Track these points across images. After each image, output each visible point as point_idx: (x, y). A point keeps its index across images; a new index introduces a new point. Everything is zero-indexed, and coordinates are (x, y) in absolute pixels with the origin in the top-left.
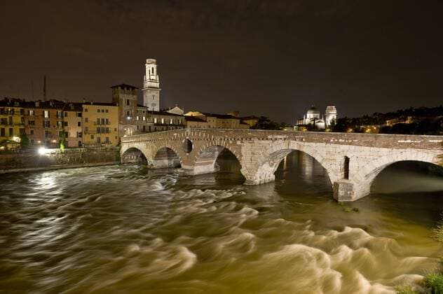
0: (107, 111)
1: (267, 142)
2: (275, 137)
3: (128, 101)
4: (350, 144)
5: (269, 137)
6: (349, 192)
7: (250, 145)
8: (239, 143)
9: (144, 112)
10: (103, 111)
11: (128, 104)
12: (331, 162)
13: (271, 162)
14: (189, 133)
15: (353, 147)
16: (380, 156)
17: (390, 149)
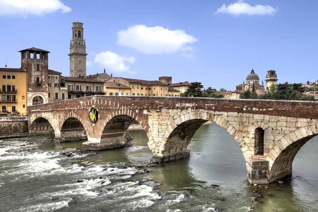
0: (14, 77)
1: (175, 111)
2: (183, 105)
3: (38, 65)
4: (264, 113)
5: (177, 105)
6: (263, 171)
7: (157, 114)
8: (145, 112)
9: (56, 77)
10: (9, 77)
11: (38, 70)
12: (244, 135)
13: (182, 134)
14: (95, 101)
15: (267, 117)
16: (298, 128)
17: (309, 120)
